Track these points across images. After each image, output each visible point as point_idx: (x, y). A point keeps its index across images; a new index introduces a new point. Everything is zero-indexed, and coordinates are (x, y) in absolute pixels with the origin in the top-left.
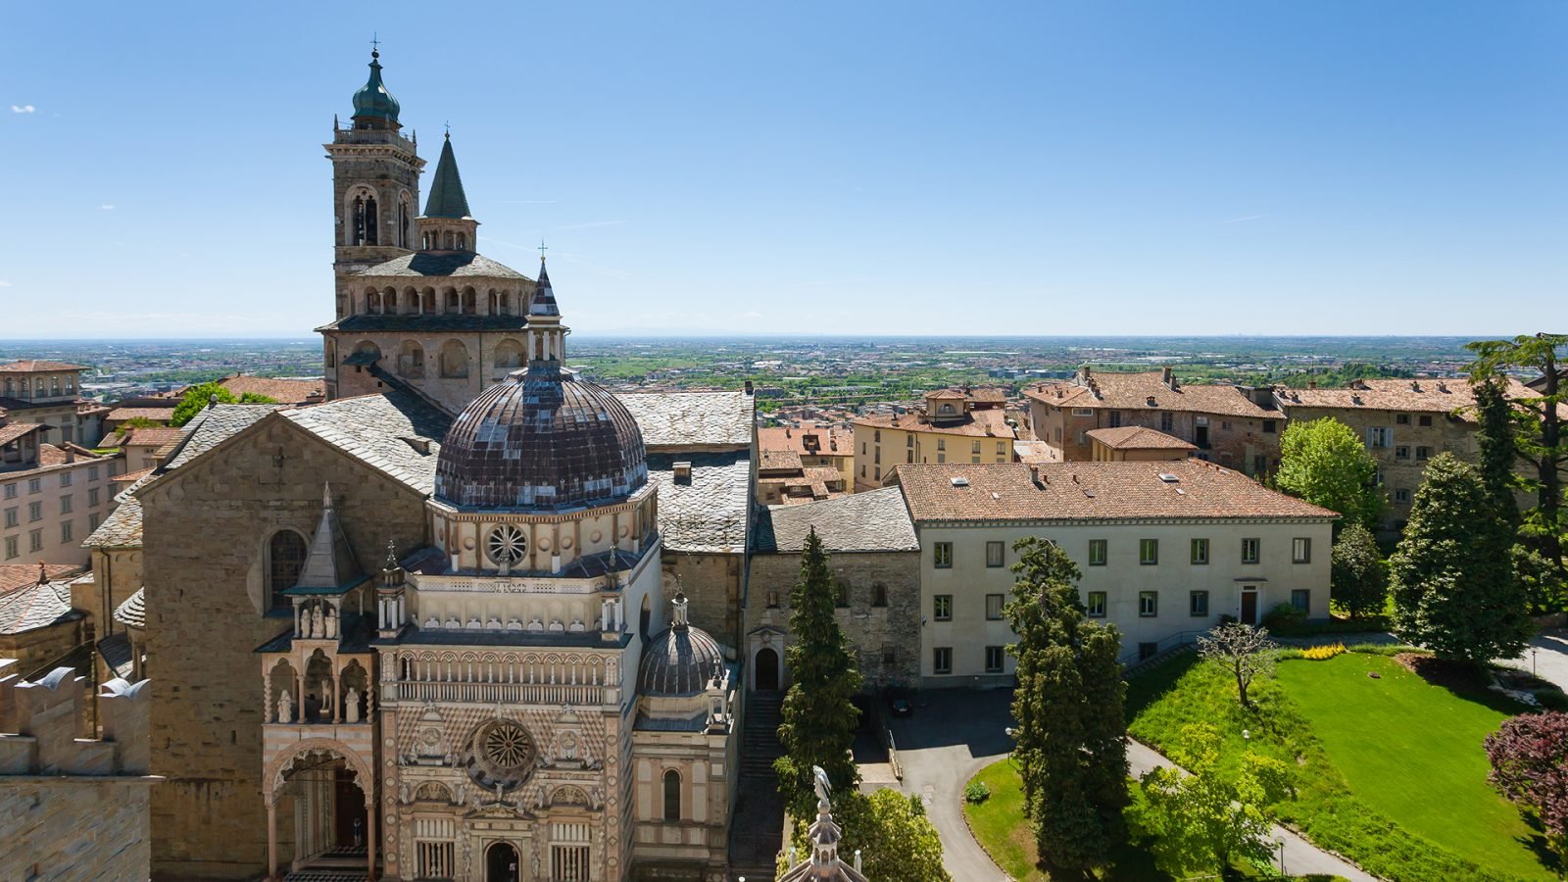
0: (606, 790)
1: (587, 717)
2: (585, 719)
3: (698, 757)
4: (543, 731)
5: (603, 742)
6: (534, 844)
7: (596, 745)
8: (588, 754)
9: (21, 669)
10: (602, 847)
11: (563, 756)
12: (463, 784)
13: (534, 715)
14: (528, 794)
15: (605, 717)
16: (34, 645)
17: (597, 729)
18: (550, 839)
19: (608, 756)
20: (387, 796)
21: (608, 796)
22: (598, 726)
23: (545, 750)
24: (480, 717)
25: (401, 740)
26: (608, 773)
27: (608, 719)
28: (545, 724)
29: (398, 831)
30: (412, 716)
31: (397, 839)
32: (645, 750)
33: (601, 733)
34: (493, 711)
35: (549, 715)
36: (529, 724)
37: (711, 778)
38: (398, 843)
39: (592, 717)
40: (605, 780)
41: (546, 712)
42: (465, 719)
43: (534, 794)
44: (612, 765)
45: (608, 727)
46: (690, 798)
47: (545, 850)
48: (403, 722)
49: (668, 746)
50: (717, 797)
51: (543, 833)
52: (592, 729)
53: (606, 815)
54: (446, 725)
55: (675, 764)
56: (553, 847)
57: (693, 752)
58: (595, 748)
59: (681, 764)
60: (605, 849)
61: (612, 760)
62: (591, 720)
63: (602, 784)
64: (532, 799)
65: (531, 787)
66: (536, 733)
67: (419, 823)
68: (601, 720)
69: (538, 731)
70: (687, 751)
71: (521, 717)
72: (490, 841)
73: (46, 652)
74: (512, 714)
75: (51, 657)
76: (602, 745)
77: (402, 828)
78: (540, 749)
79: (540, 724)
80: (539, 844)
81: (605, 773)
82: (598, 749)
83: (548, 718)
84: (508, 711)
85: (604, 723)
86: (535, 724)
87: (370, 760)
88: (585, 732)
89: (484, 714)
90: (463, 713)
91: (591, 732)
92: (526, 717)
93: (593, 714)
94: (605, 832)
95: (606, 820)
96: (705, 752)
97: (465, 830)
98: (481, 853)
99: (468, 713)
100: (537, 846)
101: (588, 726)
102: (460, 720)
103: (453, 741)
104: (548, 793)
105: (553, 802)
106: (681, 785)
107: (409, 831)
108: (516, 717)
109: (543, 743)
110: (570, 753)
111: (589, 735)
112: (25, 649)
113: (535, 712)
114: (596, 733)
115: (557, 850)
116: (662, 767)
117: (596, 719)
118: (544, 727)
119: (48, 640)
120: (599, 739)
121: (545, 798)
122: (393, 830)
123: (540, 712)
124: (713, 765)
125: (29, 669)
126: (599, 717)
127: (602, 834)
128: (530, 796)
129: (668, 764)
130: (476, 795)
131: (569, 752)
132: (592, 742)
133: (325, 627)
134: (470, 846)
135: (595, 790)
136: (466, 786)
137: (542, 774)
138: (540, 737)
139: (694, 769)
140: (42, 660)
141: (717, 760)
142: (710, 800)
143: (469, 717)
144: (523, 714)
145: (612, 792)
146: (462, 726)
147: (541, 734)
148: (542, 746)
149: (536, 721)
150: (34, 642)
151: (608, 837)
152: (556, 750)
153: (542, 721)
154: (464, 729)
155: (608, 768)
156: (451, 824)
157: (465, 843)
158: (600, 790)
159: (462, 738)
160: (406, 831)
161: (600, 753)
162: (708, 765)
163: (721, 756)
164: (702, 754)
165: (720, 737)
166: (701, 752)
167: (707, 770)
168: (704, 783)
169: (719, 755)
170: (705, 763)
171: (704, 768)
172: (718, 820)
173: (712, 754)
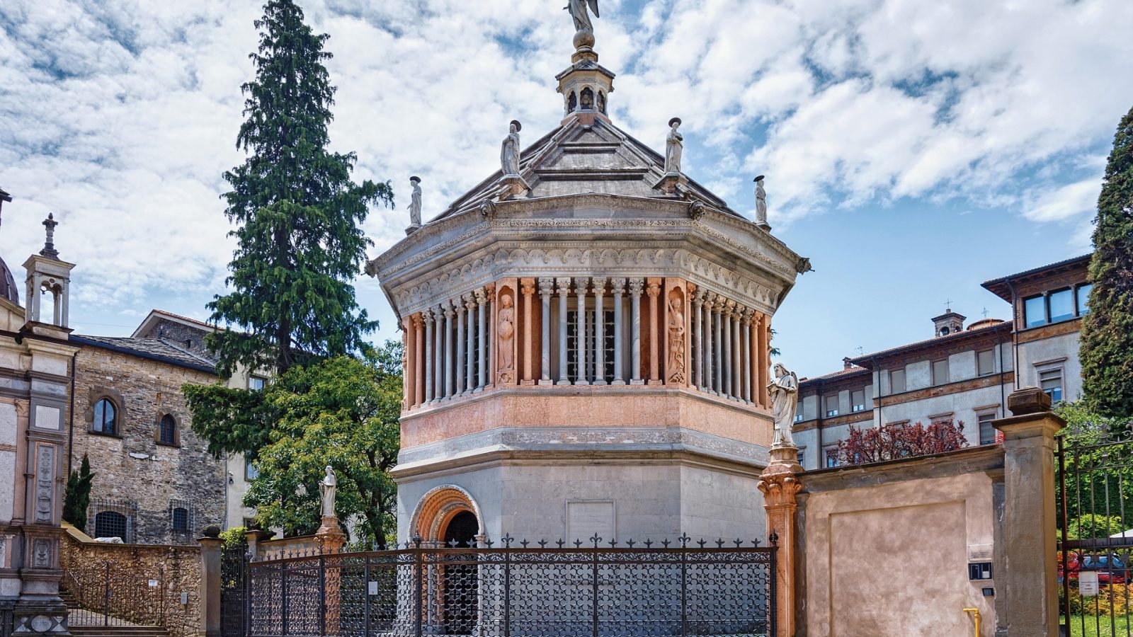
37: (32, 434)
50: (45, 471)
96: (20, 385)
124: (39, 408)
141: (50, 400)
142: (27, 476)
162: (25, 408)
163: (56, 393)
164: (10, 387)
165: (58, 352)
166: (8, 382)
167: (23, 419)
168: (13, 443)
169: (52, 390)
170: (16, 405)
171: (15, 414)
172: (45, 515)
173: (36, 385)
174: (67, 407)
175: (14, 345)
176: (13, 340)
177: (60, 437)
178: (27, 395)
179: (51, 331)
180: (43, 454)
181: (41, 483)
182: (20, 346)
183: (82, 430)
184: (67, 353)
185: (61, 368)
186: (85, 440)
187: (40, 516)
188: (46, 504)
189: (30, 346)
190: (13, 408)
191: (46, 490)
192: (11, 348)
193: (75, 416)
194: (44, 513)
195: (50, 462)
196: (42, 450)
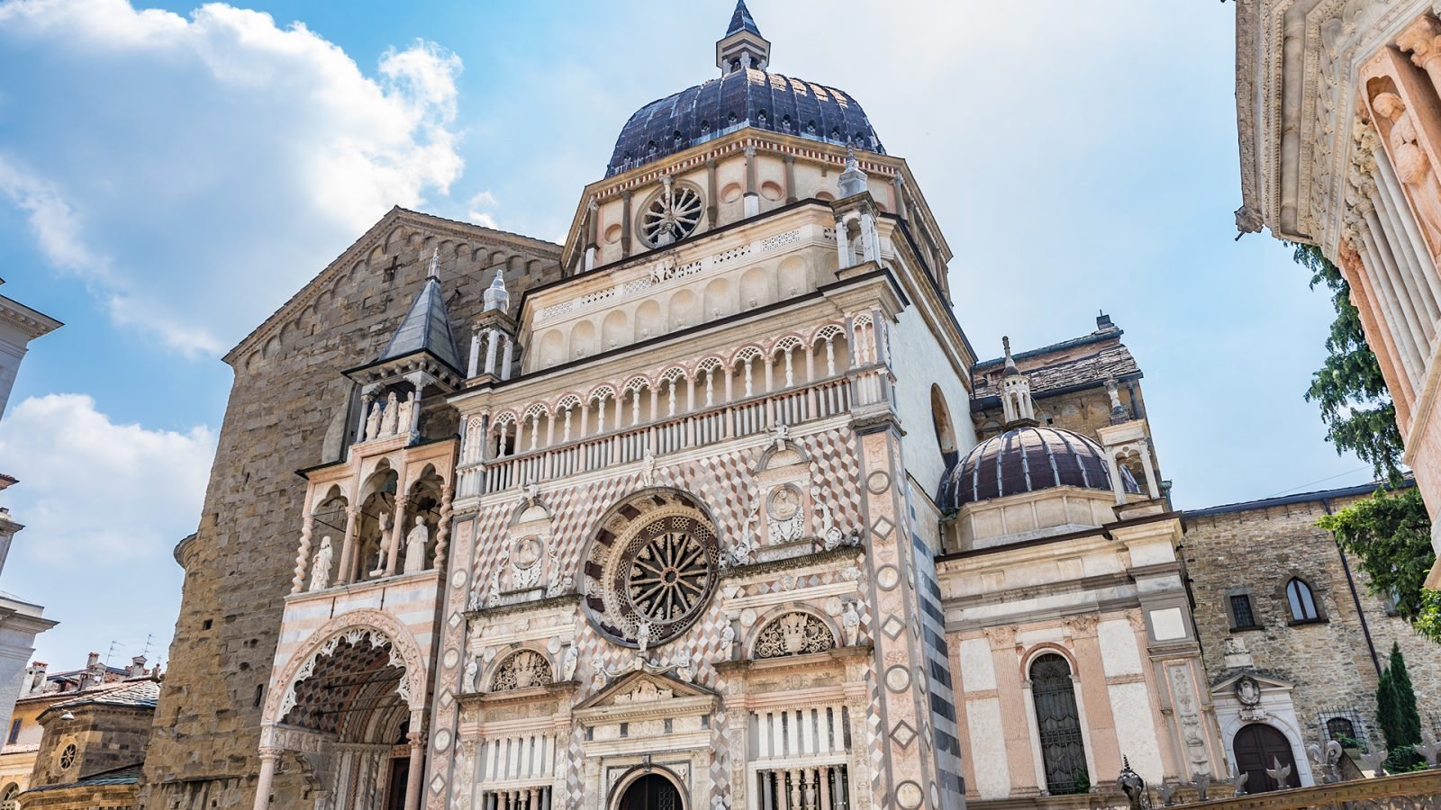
0: (874, 602)
1: (820, 445)
2: (817, 452)
3: (1106, 606)
4: (731, 496)
5: (859, 491)
6: (716, 766)
7: (844, 501)
8: (828, 524)
9: (87, 760)
10: (878, 755)
11: (772, 541)
12: (578, 639)
13: (713, 467)
14: (703, 642)
15: (858, 434)
16: (111, 730)
17: (844, 466)
18: (752, 755)
19: (873, 521)
20: (441, 691)
21: (882, 617)
22: (847, 459)
23: (737, 535)
24: (614, 496)
25: (478, 571)
26: (878, 562)
27: (865, 439)
28: (736, 481)
29: (453, 763)
30: (500, 520)
31: (448, 784)
32: (971, 613)
33: (853, 471)
34: (637, 479)
35: (744, 460)
36: (705, 488)
37: (1156, 652)
38: (449, 794)
39: (831, 442)
40: (872, 578)
41: (736, 456)
42: (588, 506)
43: (714, 640)
44: (883, 539)
45: (868, 458)
46: (1106, 719)
47: (741, 778)
48: (484, 536)
49: (1026, 593)
50: (1186, 701)
51: (735, 733)
52: (833, 469)
53: (879, 666)
54: (555, 525)
55: (1053, 634)
56: (760, 775)
57: (1092, 596)
58: (842, 509)
59: (1067, 631)
60: (886, 763)
61: (883, 528)
62: (828, 449)
63: (864, 588)
64: (710, 654)
65: (708, 626)
66: (718, 504)
67: (492, 746)
68: (852, 444)
69: (722, 497)
70: (1077, 597)
71: (688, 477)
72: (623, 771)
73: (122, 747)
74: (672, 476)
75: (125, 758)
76: (856, 499)
77: (459, 758)
78: (726, 537)
79: (725, 483)
80: (728, 767)
81: (869, 562)
82: (849, 511)
83: (741, 467)
84: (665, 472)
85: (859, 449)
86: (715, 485)
87: (426, 639)
88: (819, 478)
89: (622, 487)
90: (584, 494)
91: (830, 476)
92: (699, 475)
93: (834, 436)
94: (883, 713)
95: (882, 679)
96: (1126, 591)
97: (573, 749)
98: (604, 802)
99: (595, 492)
100: (722, 772)
101: (824, 464)
102: (578, 509)
103: (564, 555)
104: (744, 632)
105: (757, 655)
106: (1077, 687)
107: (470, 764)
108: (679, 481)
109: (732, 522)
110: (787, 531)
111: (827, 483)
112: (101, 733)
113: (715, 461)
114: (841, 474)
115: (769, 779)
116: (1019, 648)
117: (840, 446)
118: (734, 488)
119: (128, 730)
120: (849, 486)
121: (737, 643)
122: (443, 760)
123: (726, 459)
124: (1153, 614)
125: (97, 764)
126: (844, 440)
127: (875, 720)
128: (706, 649)
129: (1032, 637)
130: (603, 661)
131: (786, 527)
132: (835, 496)
133: (397, 419)
134: (581, 787)
135: (848, 602)
136: (582, 645)
137: (730, 588)
138: (726, 510)
139: (1103, 641)
140: (115, 757)
141: (1162, 599)
142: (1166, 712)
143: (595, 499)
144: (692, 472)
145: (890, 604)
146: (582, 521)
147: (729, 502)
148: (729, 530)
149: (718, 479)
150: (113, 727)
151: (892, 725)
152: (758, 531)
153: (728, 477)
154: (584, 526)
155: (876, 550)
156: (550, 741)
157: (573, 780)
158: (861, 604)
159: (581, 545)
160: (466, 763)
161: (853, 516)
162: (1140, 620)
163: (1169, 587)
164: (1117, 597)
165: (1153, 533)
166: (1112, 592)
167: (1141, 634)
168: (1139, 670)
169: (1163, 585)
170: (1128, 618)
171: (1132, 630)
172: (1203, 766)
173: (1143, 585)
174: (1185, 602)
175: (1106, 542)
176: (1100, 537)
177: (1189, 647)
178: (1135, 602)
179: (1140, 510)
180: (1176, 677)
181: (1186, 719)
182: (1113, 542)
183: (1378, 614)
184: (1165, 531)
185: (1165, 554)
186: (1387, 628)
187: (1196, 769)
188: (1199, 750)
189: (1120, 538)
190: (1126, 622)
191: (1193, 729)
192: (1102, 548)
193: (1361, 598)
194: (1200, 764)
195: (1188, 686)
196: (1173, 670)
